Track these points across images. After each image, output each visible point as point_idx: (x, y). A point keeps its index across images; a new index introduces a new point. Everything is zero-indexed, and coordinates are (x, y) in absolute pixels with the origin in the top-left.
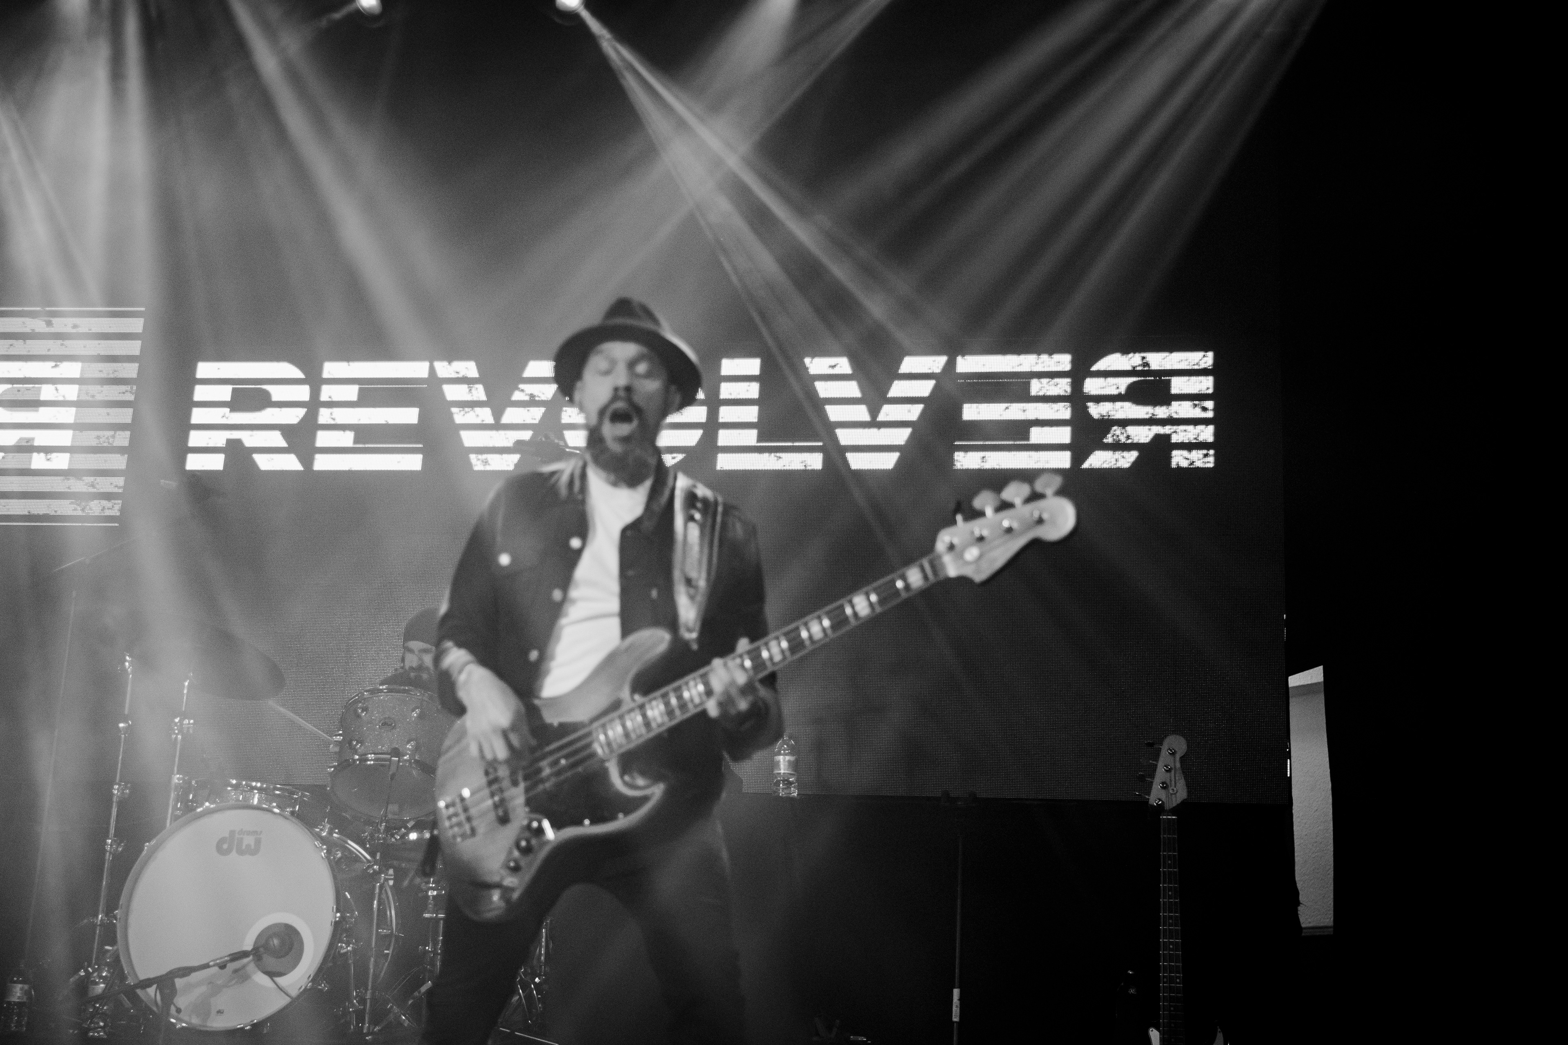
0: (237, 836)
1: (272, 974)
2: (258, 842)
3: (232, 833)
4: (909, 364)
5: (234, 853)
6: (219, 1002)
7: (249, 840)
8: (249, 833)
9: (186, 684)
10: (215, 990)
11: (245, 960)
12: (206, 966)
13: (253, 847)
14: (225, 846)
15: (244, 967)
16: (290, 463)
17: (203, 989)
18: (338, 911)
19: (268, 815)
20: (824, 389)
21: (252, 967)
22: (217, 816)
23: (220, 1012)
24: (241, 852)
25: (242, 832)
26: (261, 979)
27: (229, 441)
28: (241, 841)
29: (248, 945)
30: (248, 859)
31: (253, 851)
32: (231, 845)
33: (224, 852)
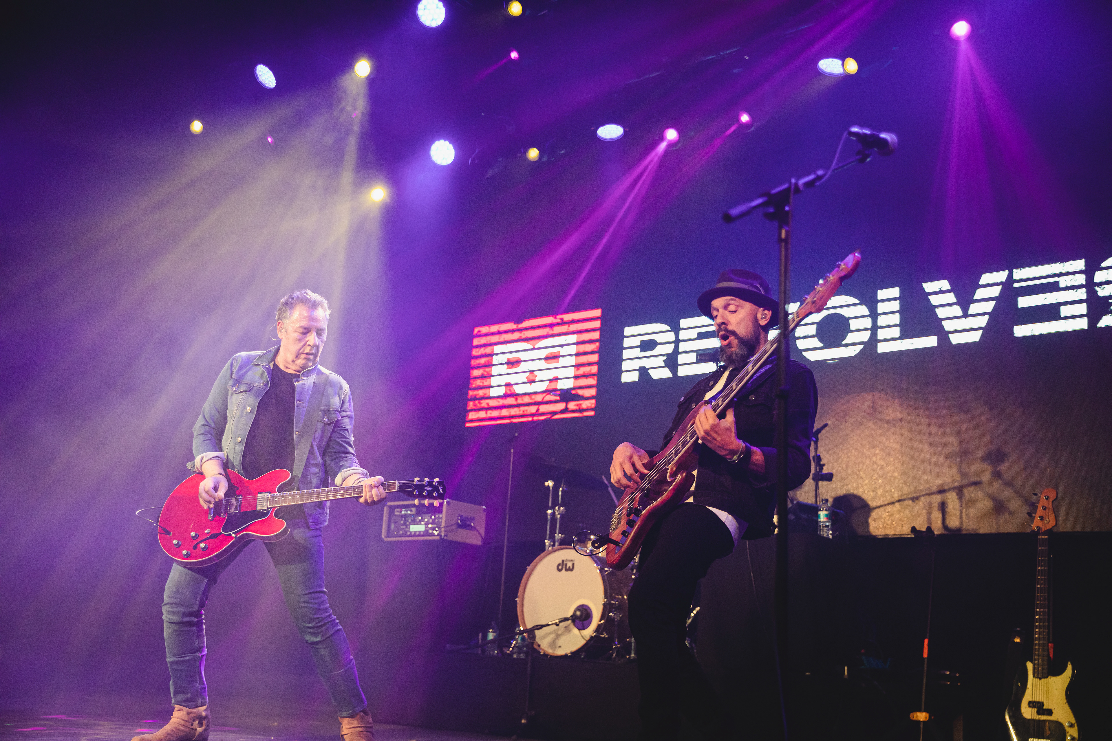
0: (565, 562)
1: (579, 630)
2: (573, 564)
3: (563, 561)
5: (564, 570)
6: (560, 642)
7: (570, 564)
8: (569, 561)
9: (561, 489)
10: (558, 636)
11: (570, 622)
12: (549, 625)
13: (571, 567)
14: (560, 567)
15: (569, 625)
17: (553, 636)
18: (605, 598)
21: (572, 626)
23: (560, 647)
24: (567, 570)
25: (566, 560)
26: (575, 631)
27: (639, 366)
28: (566, 564)
29: (569, 614)
30: (569, 572)
31: (571, 569)
32: (562, 567)
33: (560, 570)
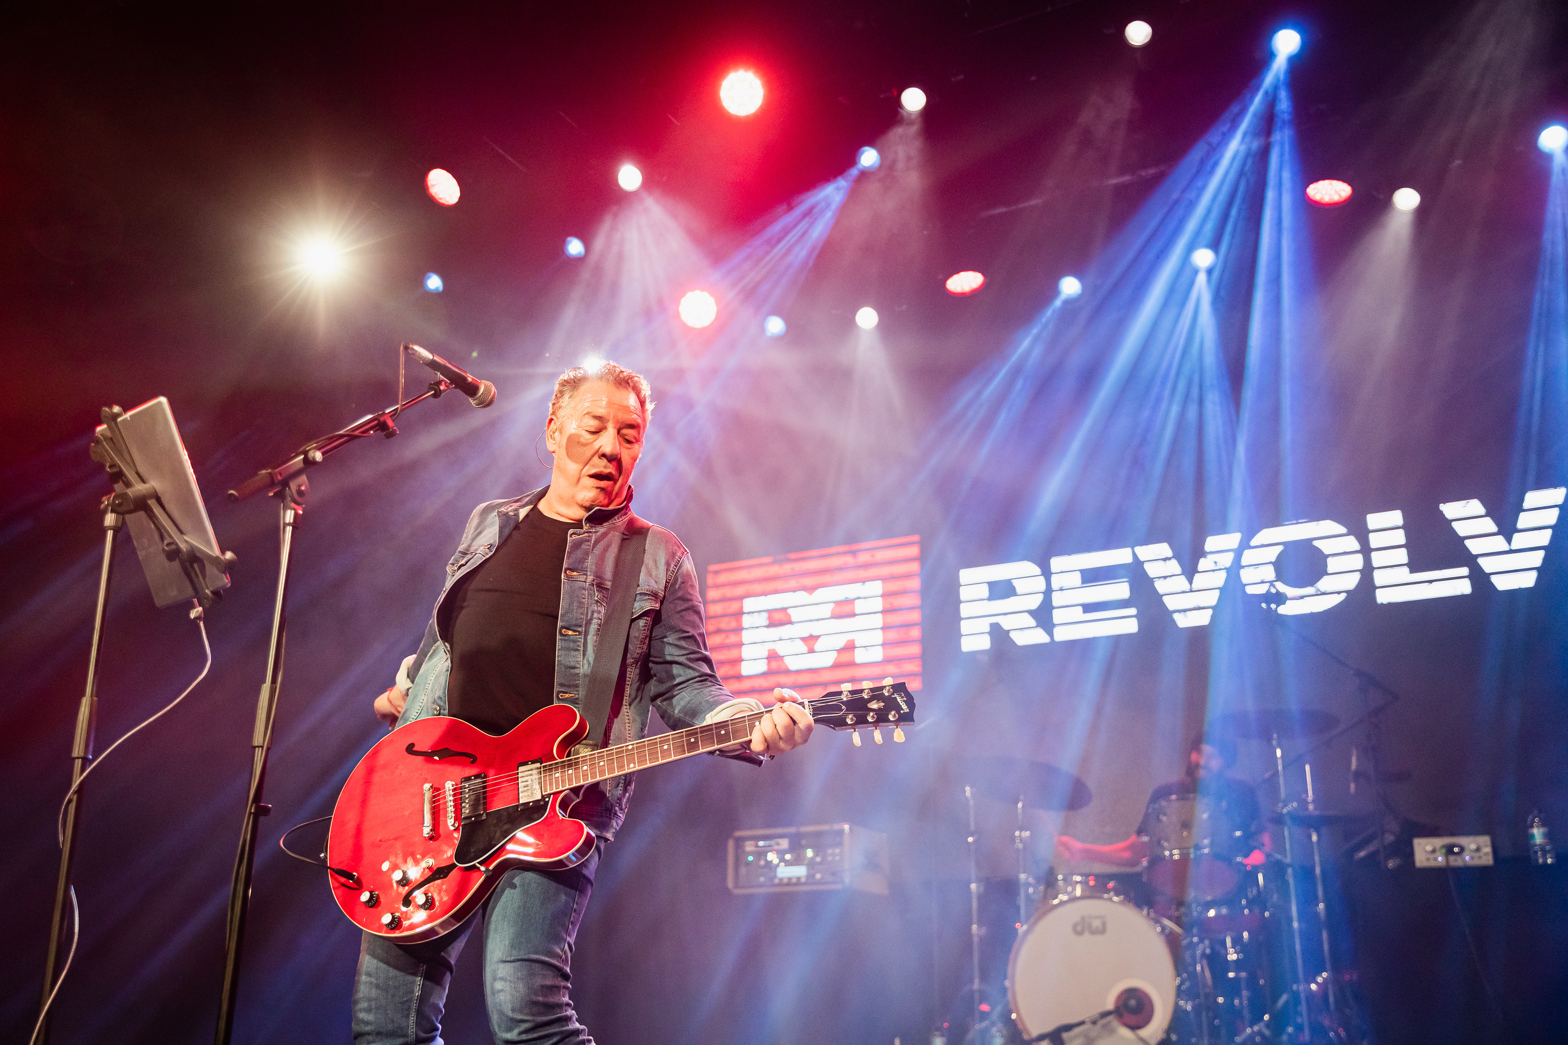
0: (1087, 920)
1: (1134, 1028)
2: (1104, 924)
3: (1083, 918)
4: (1532, 498)
5: (1087, 934)
7: (1096, 923)
8: (1098, 917)
9: (1020, 805)
10: (1090, 1041)
11: (1110, 1018)
12: (1082, 1023)
13: (1101, 929)
14: (1079, 928)
15: (1110, 1023)
16: (1040, 637)
17: (1080, 1041)
19: (1109, 904)
20: (1461, 529)
21: (1116, 1023)
22: (1069, 907)
24: (1092, 933)
25: (1090, 917)
26: (1125, 1032)
27: (992, 625)
28: (1090, 925)
29: (1110, 1005)
30: (1098, 938)
31: (1102, 931)
32: (1081, 928)
33: (1079, 933)
